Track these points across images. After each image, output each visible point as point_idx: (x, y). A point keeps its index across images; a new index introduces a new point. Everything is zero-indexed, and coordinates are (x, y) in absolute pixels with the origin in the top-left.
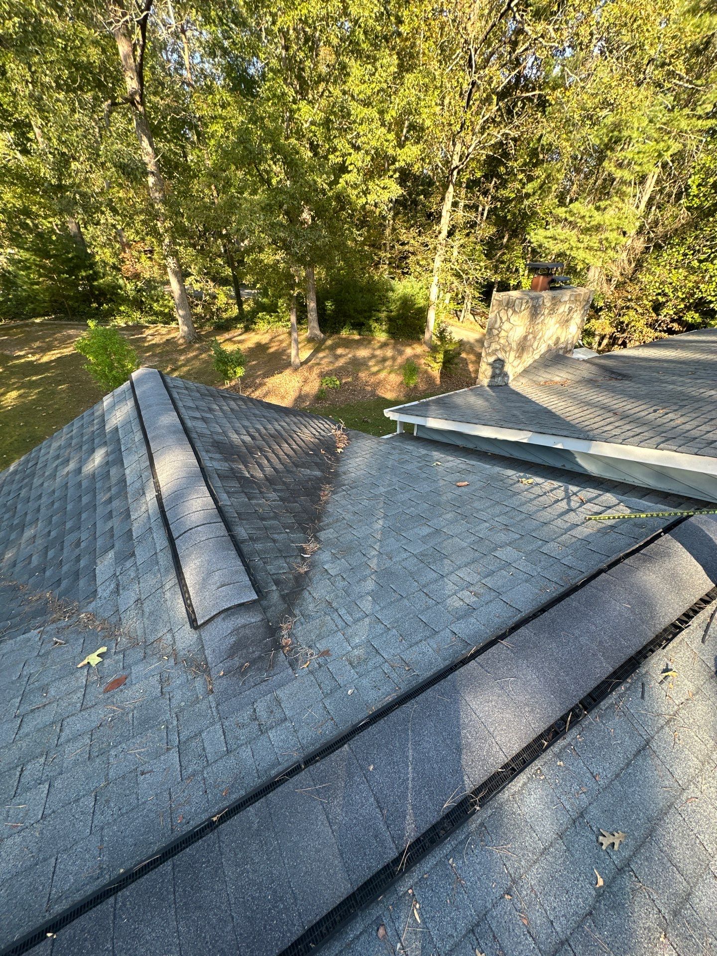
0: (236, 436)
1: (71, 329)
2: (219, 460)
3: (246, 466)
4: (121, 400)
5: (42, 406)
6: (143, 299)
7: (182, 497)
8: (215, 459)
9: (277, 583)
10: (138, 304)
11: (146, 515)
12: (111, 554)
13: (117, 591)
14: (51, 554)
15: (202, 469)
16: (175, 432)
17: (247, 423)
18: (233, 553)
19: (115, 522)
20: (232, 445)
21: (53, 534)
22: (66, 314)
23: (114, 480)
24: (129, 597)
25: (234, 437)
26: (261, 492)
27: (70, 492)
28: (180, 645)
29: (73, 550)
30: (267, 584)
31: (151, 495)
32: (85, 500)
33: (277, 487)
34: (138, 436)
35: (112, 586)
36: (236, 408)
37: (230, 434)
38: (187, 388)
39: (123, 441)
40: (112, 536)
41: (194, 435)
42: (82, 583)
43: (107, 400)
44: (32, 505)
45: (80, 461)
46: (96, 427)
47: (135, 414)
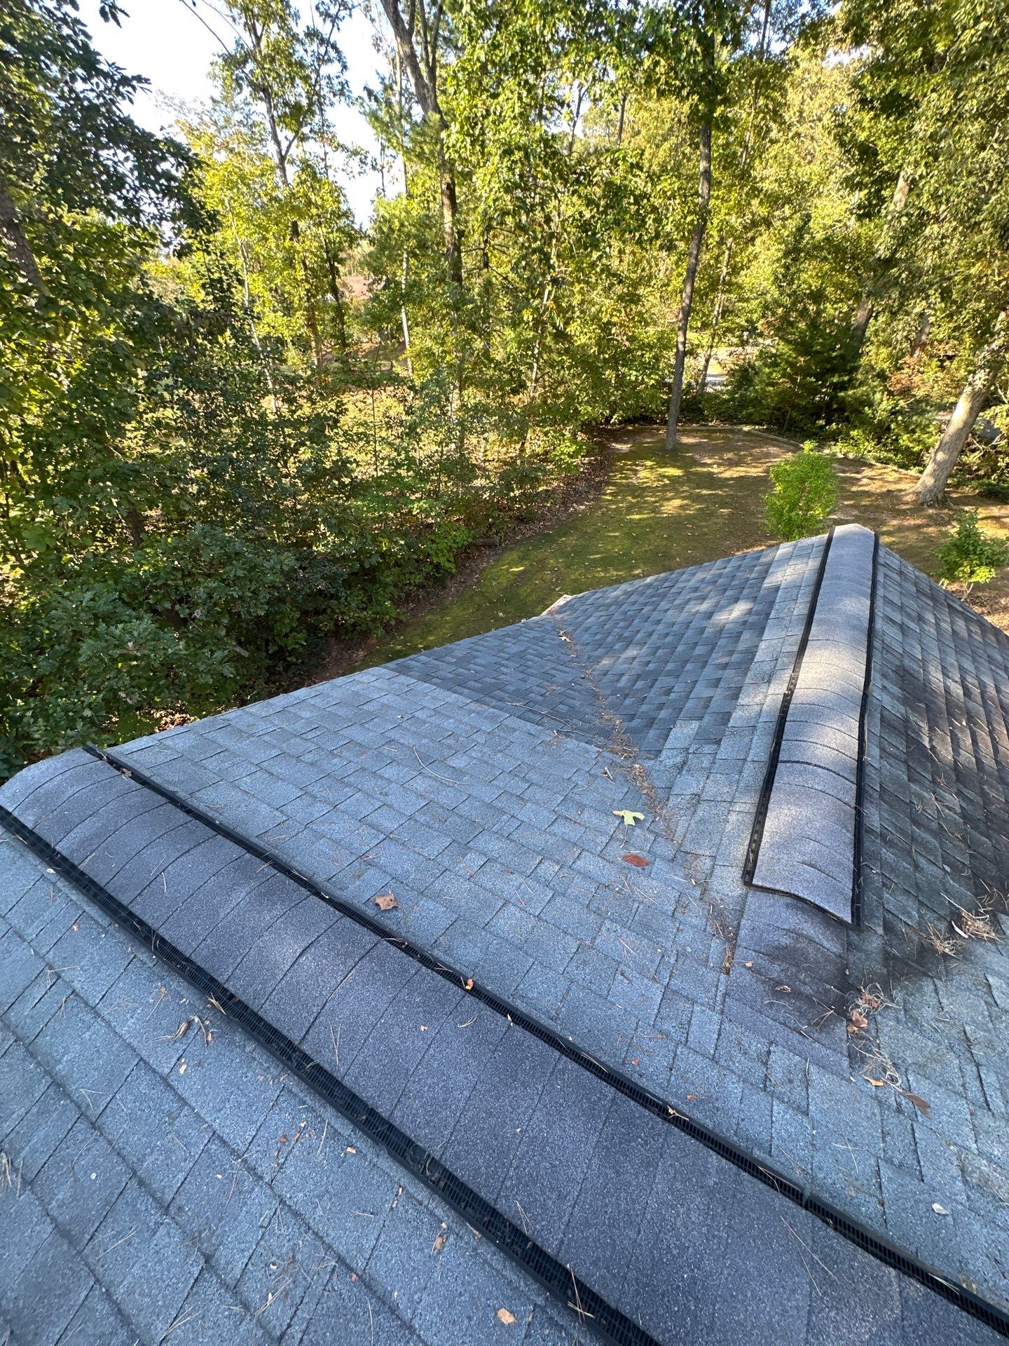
0: (940, 677)
1: (774, 446)
2: (893, 696)
3: (931, 729)
4: (804, 554)
5: (693, 524)
6: (893, 426)
7: (818, 717)
8: (889, 693)
9: (888, 928)
10: (880, 432)
11: (757, 708)
12: (695, 725)
13: (681, 768)
14: (640, 684)
15: (865, 696)
16: (854, 627)
17: (968, 665)
18: (849, 836)
19: (718, 694)
20: (926, 686)
21: (651, 666)
22: (781, 425)
23: (742, 646)
24: (688, 785)
25: (936, 677)
26: (934, 781)
27: (690, 633)
28: (715, 883)
29: (660, 695)
30: (872, 915)
31: (777, 690)
32: (699, 650)
33: (965, 791)
34: (801, 608)
35: (679, 759)
36: (964, 633)
37: (932, 669)
38: (901, 573)
39: (776, 606)
40: (707, 707)
41: (877, 644)
42: (652, 733)
43: (785, 548)
44: (648, 627)
45: (716, 606)
46: (753, 575)
47: (814, 578)
